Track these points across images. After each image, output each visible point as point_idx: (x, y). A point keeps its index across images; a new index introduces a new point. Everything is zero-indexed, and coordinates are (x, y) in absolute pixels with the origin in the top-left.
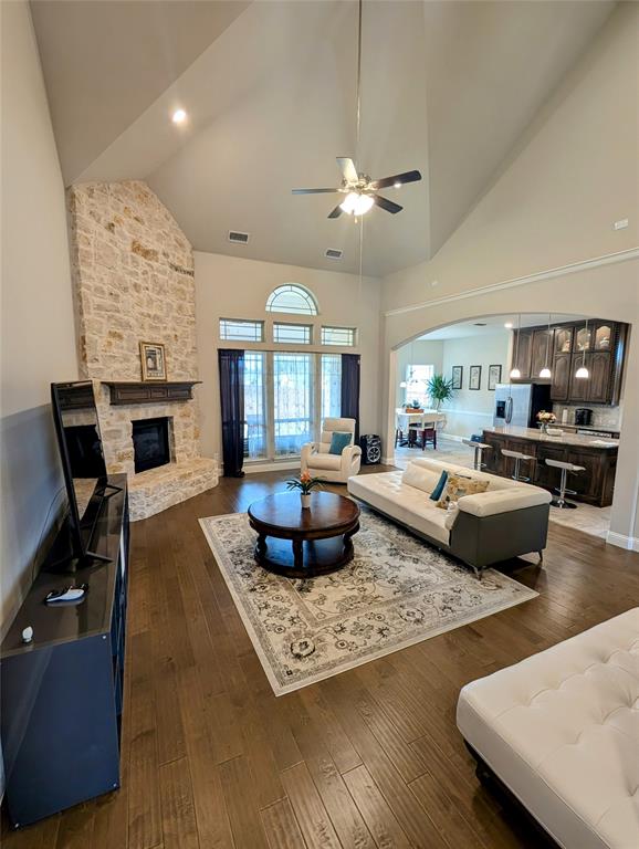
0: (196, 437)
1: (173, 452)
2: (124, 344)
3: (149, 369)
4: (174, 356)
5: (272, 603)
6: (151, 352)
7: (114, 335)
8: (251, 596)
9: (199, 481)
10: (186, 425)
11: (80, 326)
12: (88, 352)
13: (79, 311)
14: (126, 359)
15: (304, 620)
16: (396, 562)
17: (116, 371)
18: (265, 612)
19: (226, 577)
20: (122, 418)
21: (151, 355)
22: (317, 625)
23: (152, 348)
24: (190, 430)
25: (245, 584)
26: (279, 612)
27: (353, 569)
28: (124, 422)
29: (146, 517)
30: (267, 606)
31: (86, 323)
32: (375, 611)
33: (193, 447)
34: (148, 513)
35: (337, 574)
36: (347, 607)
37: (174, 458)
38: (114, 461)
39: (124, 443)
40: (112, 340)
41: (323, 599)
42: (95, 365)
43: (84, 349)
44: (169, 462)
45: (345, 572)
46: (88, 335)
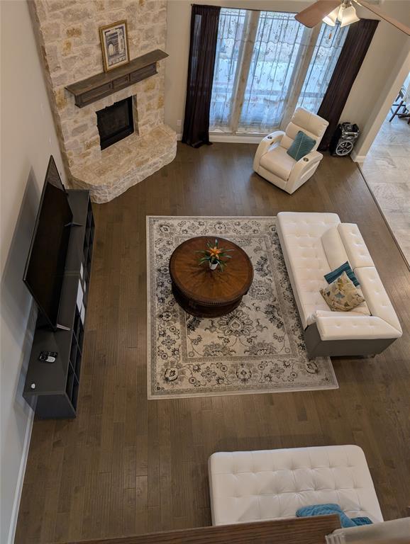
0: (160, 106)
1: (137, 125)
2: (83, 37)
3: (110, 57)
4: (139, 26)
5: (168, 333)
6: (109, 37)
7: (73, 33)
8: (158, 321)
10: (150, 98)
11: (38, 36)
12: (49, 64)
13: (35, 19)
14: (87, 54)
15: (181, 354)
17: (79, 71)
18: (162, 339)
19: (148, 294)
20: (87, 113)
21: (113, 40)
22: (185, 360)
23: (113, 30)
24: (155, 101)
25: (159, 308)
26: (169, 342)
27: (231, 318)
28: (89, 116)
29: (109, 200)
30: (164, 335)
31: (44, 32)
32: (224, 362)
33: (156, 116)
35: (218, 319)
36: (210, 352)
37: (138, 131)
38: (83, 150)
39: (91, 134)
40: (71, 40)
41: (199, 339)
42: (58, 74)
43: (45, 60)
44: (133, 132)
45: (225, 318)
46: (47, 45)
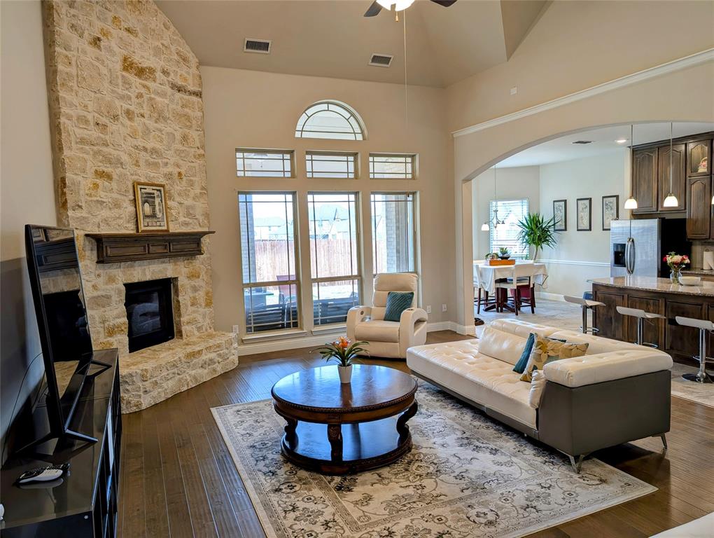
0: (208, 304)
1: (179, 324)
2: (114, 185)
3: (146, 216)
4: (178, 199)
5: (301, 505)
6: (146, 195)
7: (101, 174)
8: (274, 498)
9: (212, 361)
10: (195, 289)
11: (58, 165)
12: (69, 197)
13: (57, 147)
14: (117, 205)
15: (342, 524)
16: (467, 453)
17: (106, 221)
18: (292, 515)
19: (244, 476)
20: (111, 280)
21: (149, 199)
22: (358, 529)
23: (149, 190)
24: (201, 295)
25: (268, 483)
26: (310, 516)
27: (409, 463)
28: (114, 286)
29: (144, 407)
30: (294, 509)
31: (67, 161)
32: (436, 512)
33: (204, 317)
34: (146, 402)
35: (388, 469)
36: (397, 507)
37: (180, 332)
38: (102, 335)
39: (115, 312)
40: (98, 181)
41: (368, 498)
42: (78, 213)
43: (64, 194)
44: (173, 338)
45: (399, 467)
46: (69, 176)
